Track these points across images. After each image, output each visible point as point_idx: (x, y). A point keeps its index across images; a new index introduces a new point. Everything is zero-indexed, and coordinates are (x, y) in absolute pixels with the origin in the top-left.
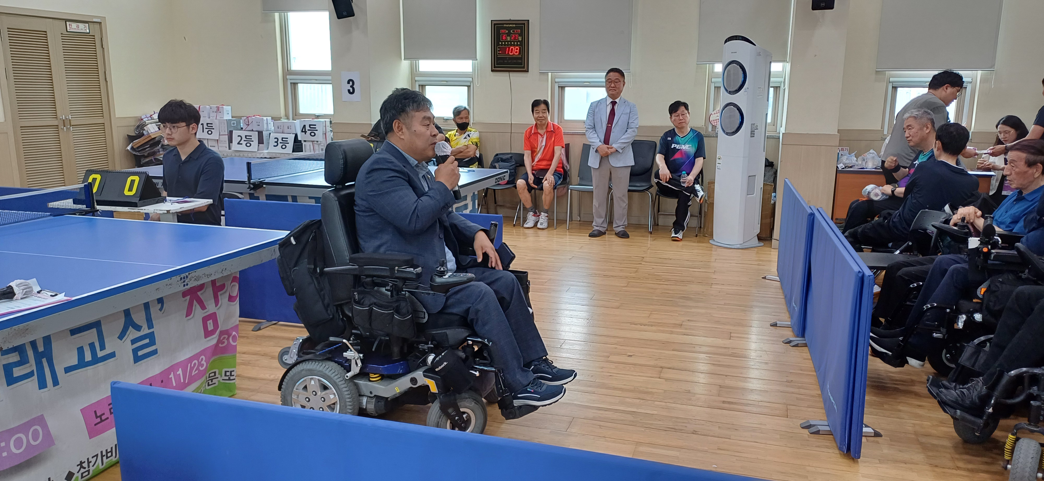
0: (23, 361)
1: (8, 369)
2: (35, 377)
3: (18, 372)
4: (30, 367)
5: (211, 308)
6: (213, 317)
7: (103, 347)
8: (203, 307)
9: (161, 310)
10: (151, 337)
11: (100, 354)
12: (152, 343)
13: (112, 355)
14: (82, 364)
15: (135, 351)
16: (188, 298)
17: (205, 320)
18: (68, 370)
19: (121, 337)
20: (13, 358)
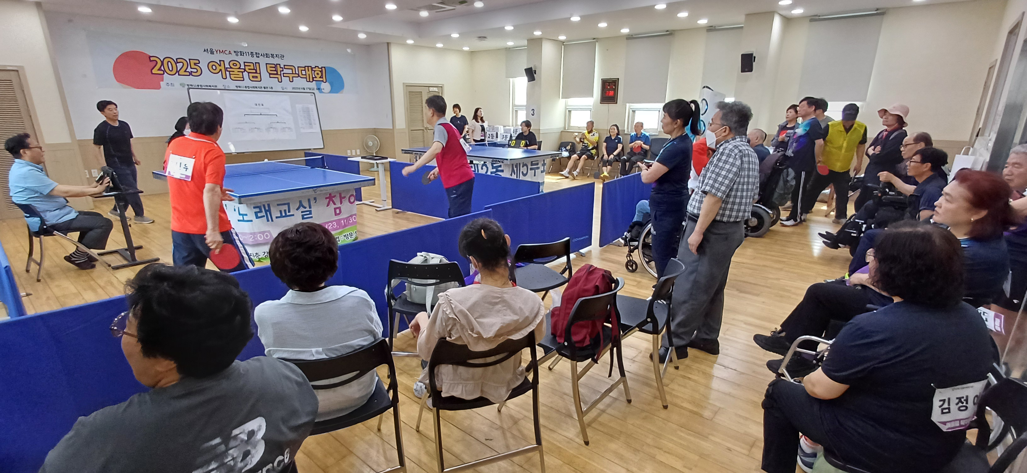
0: (261, 211)
1: (256, 213)
2: (265, 217)
3: (259, 215)
4: (263, 214)
5: (338, 205)
6: (339, 208)
7: (289, 212)
8: (335, 204)
9: (315, 202)
10: (310, 213)
11: (288, 214)
12: (310, 214)
13: (293, 215)
14: (281, 216)
15: (303, 216)
16: (328, 200)
17: (335, 209)
18: (277, 217)
19: (297, 209)
20: (257, 210)
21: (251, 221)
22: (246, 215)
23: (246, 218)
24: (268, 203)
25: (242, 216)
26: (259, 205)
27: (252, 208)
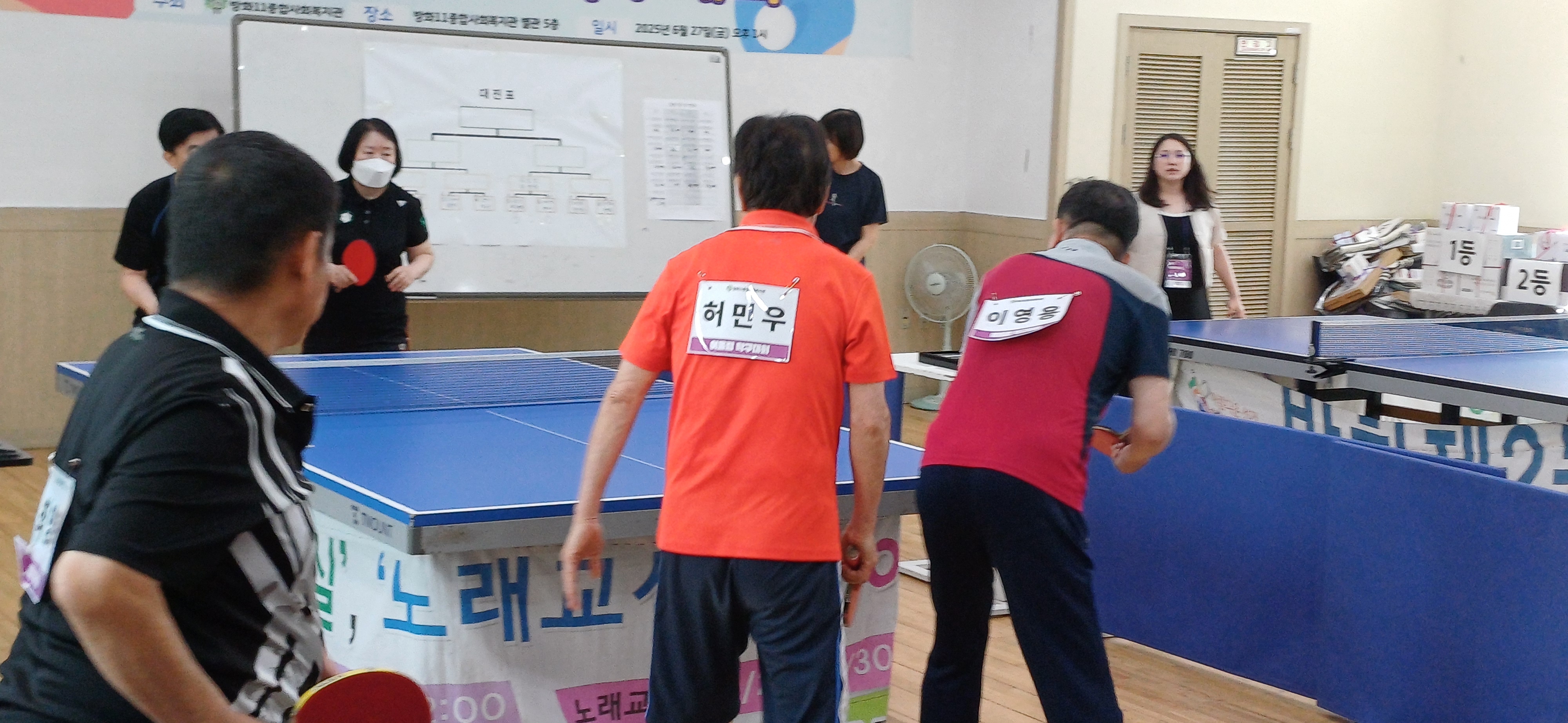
0: (484, 591)
1: (467, 597)
2: (500, 620)
3: (479, 605)
4: (493, 602)
7: (604, 601)
13: (617, 618)
14: (568, 619)
18: (548, 622)
19: (638, 595)
20: (474, 582)
21: (440, 631)
22: (423, 601)
23: (420, 616)
24: (523, 554)
25: (404, 605)
26: (485, 561)
27: (455, 571)
